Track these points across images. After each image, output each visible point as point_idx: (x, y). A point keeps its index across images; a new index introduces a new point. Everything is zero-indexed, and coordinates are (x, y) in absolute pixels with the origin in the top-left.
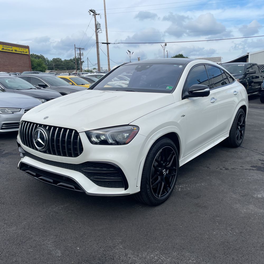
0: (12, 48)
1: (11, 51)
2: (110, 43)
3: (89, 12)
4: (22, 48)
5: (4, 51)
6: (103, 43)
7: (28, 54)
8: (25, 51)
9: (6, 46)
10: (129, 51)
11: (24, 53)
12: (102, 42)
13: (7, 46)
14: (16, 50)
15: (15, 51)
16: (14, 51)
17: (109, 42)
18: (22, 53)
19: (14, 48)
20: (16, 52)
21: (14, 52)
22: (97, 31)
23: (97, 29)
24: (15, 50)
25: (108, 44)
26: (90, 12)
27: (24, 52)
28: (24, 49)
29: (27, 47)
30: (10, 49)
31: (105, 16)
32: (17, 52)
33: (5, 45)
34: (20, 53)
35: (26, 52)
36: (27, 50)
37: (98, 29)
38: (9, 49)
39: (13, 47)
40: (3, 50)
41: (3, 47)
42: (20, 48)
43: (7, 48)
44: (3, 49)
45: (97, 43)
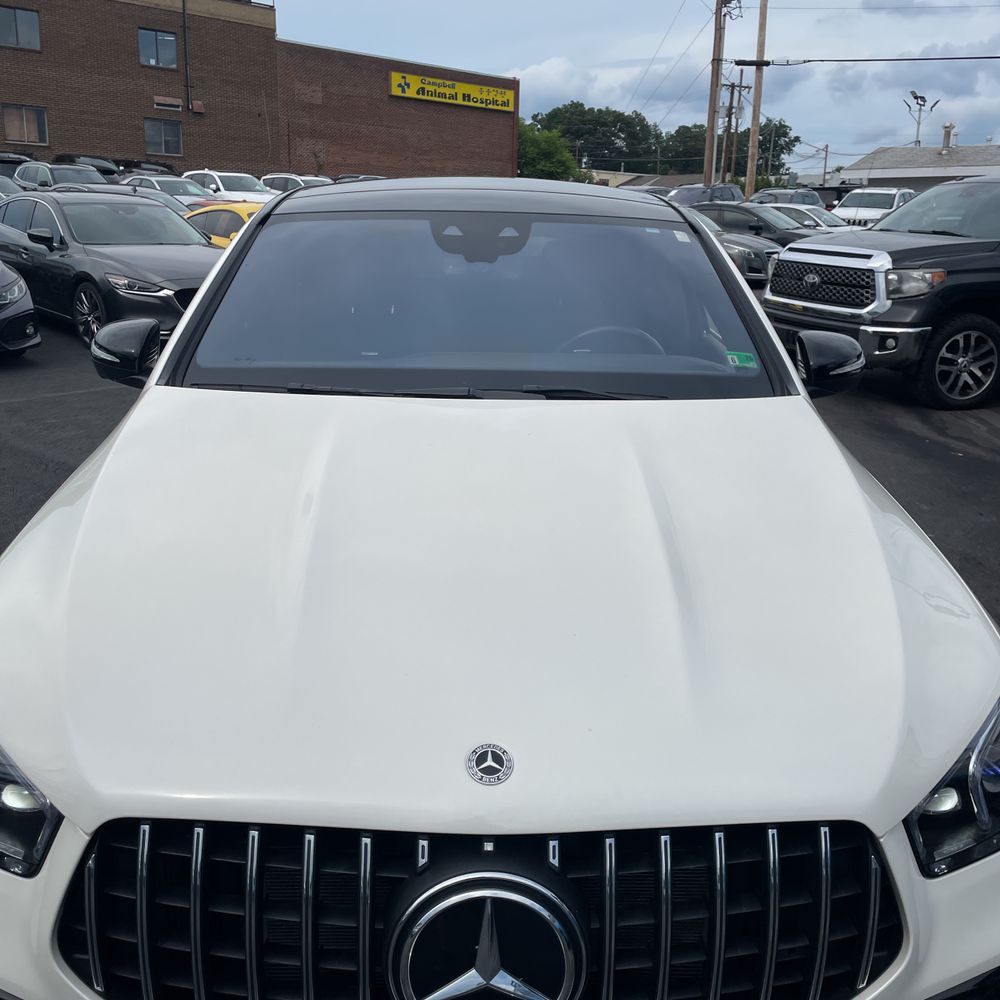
0: (453, 87)
1: (447, 101)
2: (767, 64)
4: (491, 89)
5: (425, 97)
6: (739, 63)
7: (511, 108)
8: (500, 98)
9: (432, 80)
10: (916, 98)
11: (495, 107)
12: (737, 59)
13: (438, 81)
14: (469, 96)
15: (464, 100)
16: (460, 97)
17: (765, 59)
18: (490, 106)
19: (462, 88)
20: (466, 103)
21: (460, 101)
22: (724, 10)
24: (464, 95)
25: (760, 64)
27: (495, 102)
28: (499, 90)
29: (513, 85)
30: (448, 91)
32: (471, 104)
33: (428, 76)
34: (483, 106)
35: (505, 104)
36: (510, 95)
38: (441, 90)
39: (457, 84)
40: (421, 97)
41: (423, 86)
42: (485, 88)
43: (436, 88)
44: (421, 91)
45: (717, 61)
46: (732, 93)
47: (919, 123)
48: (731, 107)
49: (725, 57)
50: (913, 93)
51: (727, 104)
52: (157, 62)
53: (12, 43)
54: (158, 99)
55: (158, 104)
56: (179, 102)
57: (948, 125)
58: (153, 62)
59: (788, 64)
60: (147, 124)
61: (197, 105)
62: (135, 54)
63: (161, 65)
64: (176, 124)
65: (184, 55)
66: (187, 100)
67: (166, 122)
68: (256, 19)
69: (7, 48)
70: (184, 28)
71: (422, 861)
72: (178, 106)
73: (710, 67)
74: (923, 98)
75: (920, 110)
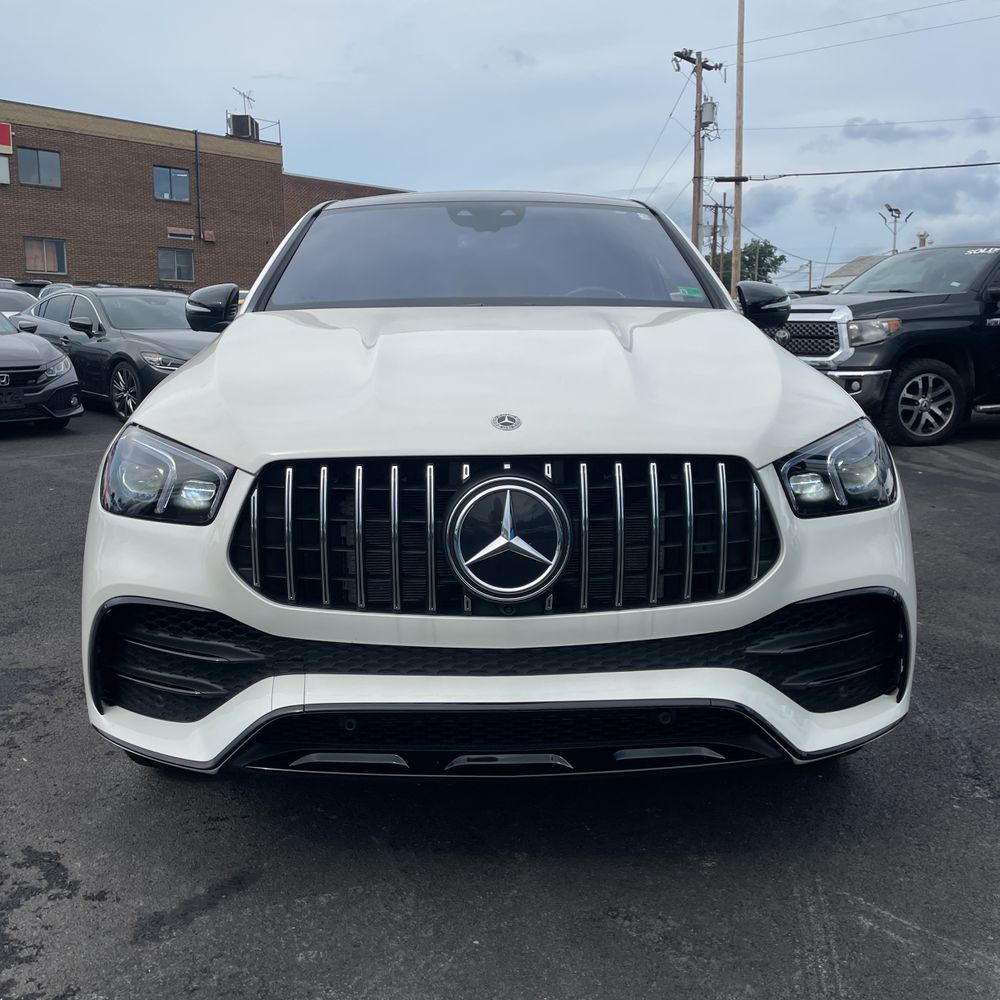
2: (745, 179)
3: (675, 60)
6: (719, 180)
10: (891, 210)
12: (717, 176)
17: (743, 175)
22: (703, 133)
23: (701, 125)
25: (738, 180)
26: (679, 59)
31: (740, 69)
37: (707, 124)
45: (698, 179)
46: (716, 213)
47: (895, 234)
48: (715, 226)
49: (705, 175)
50: (887, 206)
51: (712, 223)
52: (171, 196)
53: (34, 181)
54: (171, 230)
55: (171, 235)
56: (191, 232)
57: (922, 233)
58: (167, 196)
59: (765, 179)
60: (160, 254)
61: (208, 234)
62: (150, 189)
63: (174, 199)
64: (188, 252)
65: (196, 190)
66: (199, 231)
67: (180, 251)
68: (265, 155)
69: (31, 186)
70: (196, 164)
71: (465, 476)
72: (190, 236)
73: (692, 185)
74: (897, 210)
75: (896, 221)
